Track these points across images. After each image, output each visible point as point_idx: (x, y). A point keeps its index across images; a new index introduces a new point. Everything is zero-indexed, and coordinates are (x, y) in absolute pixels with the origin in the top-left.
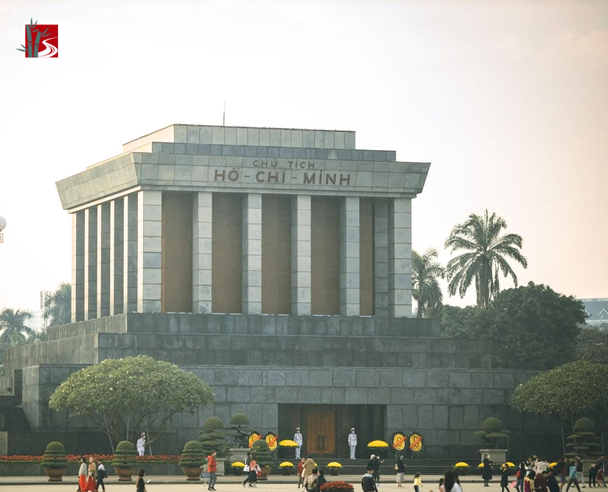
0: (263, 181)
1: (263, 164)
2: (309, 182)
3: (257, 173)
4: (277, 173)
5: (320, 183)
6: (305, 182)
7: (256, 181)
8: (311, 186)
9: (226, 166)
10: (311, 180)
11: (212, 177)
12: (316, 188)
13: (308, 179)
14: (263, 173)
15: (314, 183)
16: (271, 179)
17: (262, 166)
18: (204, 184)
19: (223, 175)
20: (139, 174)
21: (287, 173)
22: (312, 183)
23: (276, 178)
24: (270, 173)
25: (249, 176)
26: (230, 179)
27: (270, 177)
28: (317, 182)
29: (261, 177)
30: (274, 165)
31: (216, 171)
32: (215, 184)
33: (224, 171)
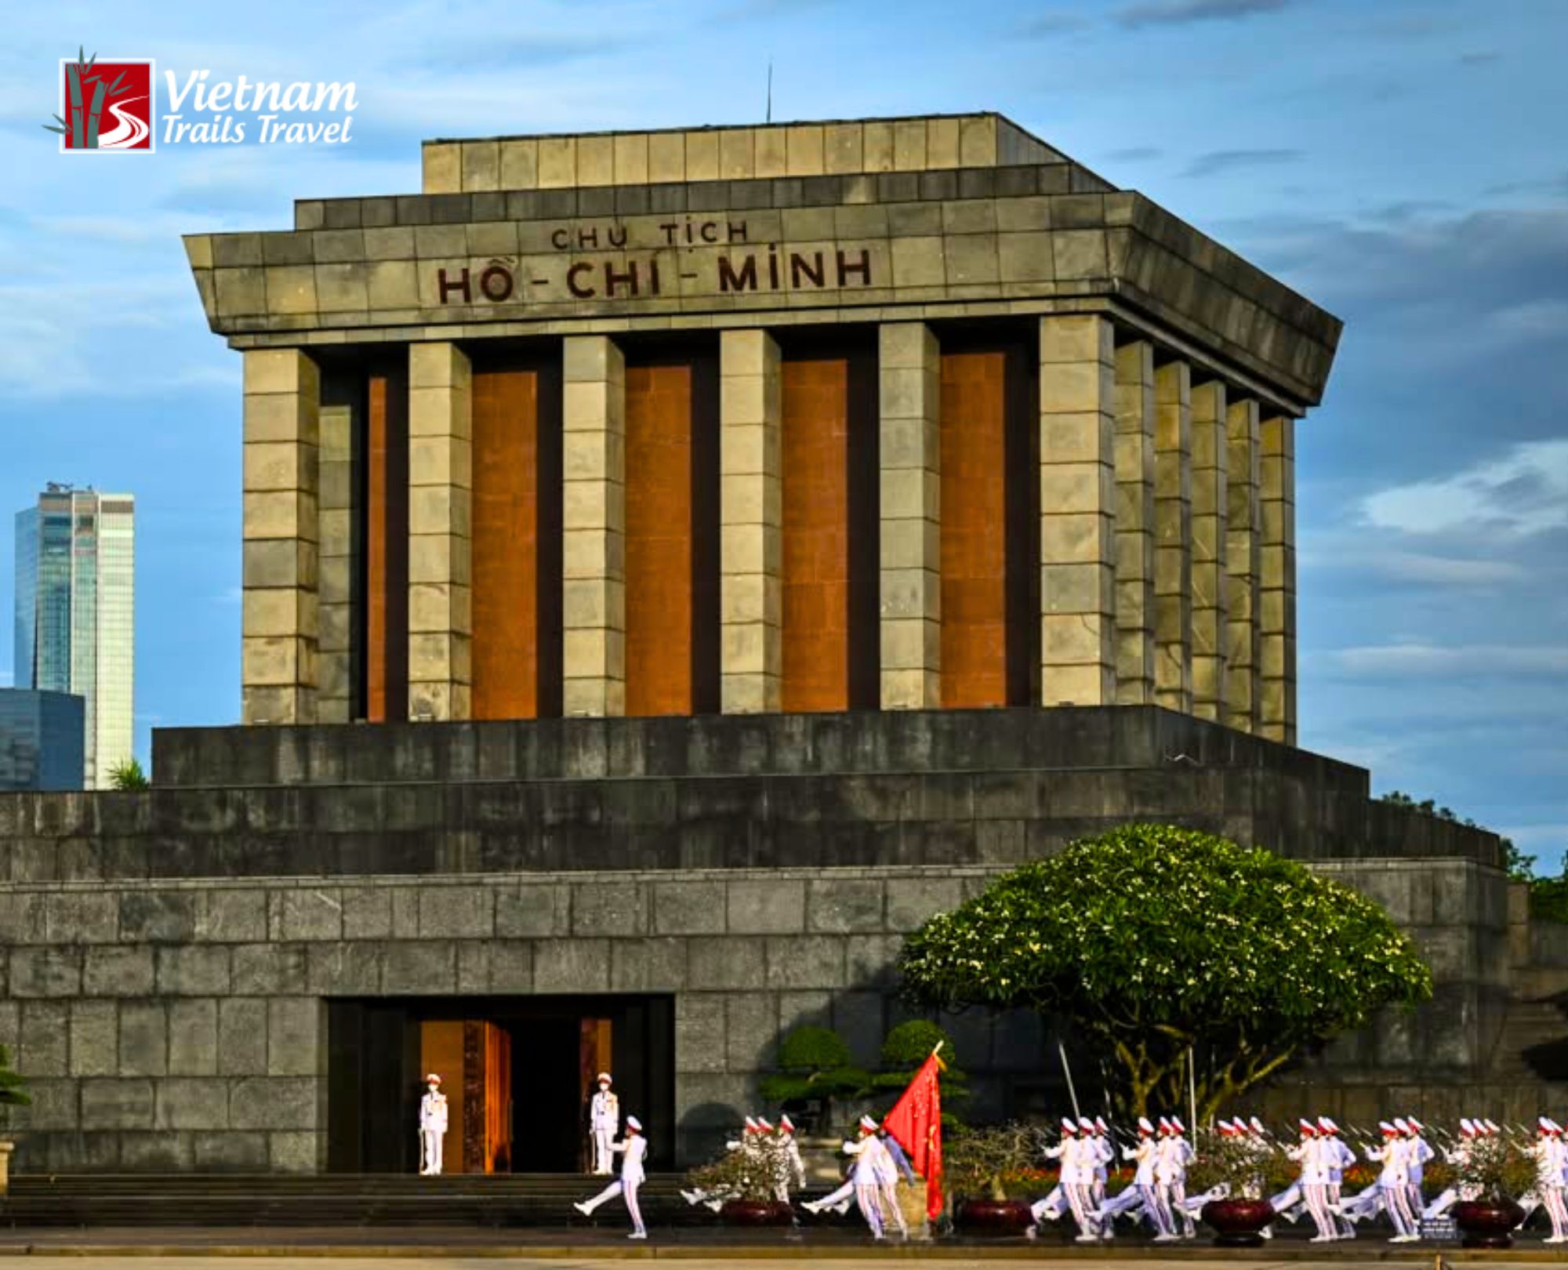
0: (589, 293)
1: (582, 239)
2: (739, 286)
3: (568, 268)
4: (633, 265)
5: (775, 284)
6: (724, 287)
7: (568, 295)
8: (745, 297)
9: (469, 256)
10: (743, 277)
11: (430, 295)
12: (766, 302)
13: (732, 277)
14: (587, 267)
15: (753, 286)
16: (616, 285)
17: (581, 245)
18: (411, 317)
19: (464, 285)
20: (211, 301)
21: (665, 261)
22: (747, 289)
23: (631, 278)
24: (609, 267)
25: (545, 282)
26: (489, 295)
27: (611, 279)
28: (764, 282)
29: (583, 280)
30: (618, 240)
31: (442, 274)
32: (445, 315)
33: (465, 272)
